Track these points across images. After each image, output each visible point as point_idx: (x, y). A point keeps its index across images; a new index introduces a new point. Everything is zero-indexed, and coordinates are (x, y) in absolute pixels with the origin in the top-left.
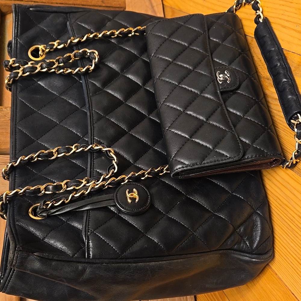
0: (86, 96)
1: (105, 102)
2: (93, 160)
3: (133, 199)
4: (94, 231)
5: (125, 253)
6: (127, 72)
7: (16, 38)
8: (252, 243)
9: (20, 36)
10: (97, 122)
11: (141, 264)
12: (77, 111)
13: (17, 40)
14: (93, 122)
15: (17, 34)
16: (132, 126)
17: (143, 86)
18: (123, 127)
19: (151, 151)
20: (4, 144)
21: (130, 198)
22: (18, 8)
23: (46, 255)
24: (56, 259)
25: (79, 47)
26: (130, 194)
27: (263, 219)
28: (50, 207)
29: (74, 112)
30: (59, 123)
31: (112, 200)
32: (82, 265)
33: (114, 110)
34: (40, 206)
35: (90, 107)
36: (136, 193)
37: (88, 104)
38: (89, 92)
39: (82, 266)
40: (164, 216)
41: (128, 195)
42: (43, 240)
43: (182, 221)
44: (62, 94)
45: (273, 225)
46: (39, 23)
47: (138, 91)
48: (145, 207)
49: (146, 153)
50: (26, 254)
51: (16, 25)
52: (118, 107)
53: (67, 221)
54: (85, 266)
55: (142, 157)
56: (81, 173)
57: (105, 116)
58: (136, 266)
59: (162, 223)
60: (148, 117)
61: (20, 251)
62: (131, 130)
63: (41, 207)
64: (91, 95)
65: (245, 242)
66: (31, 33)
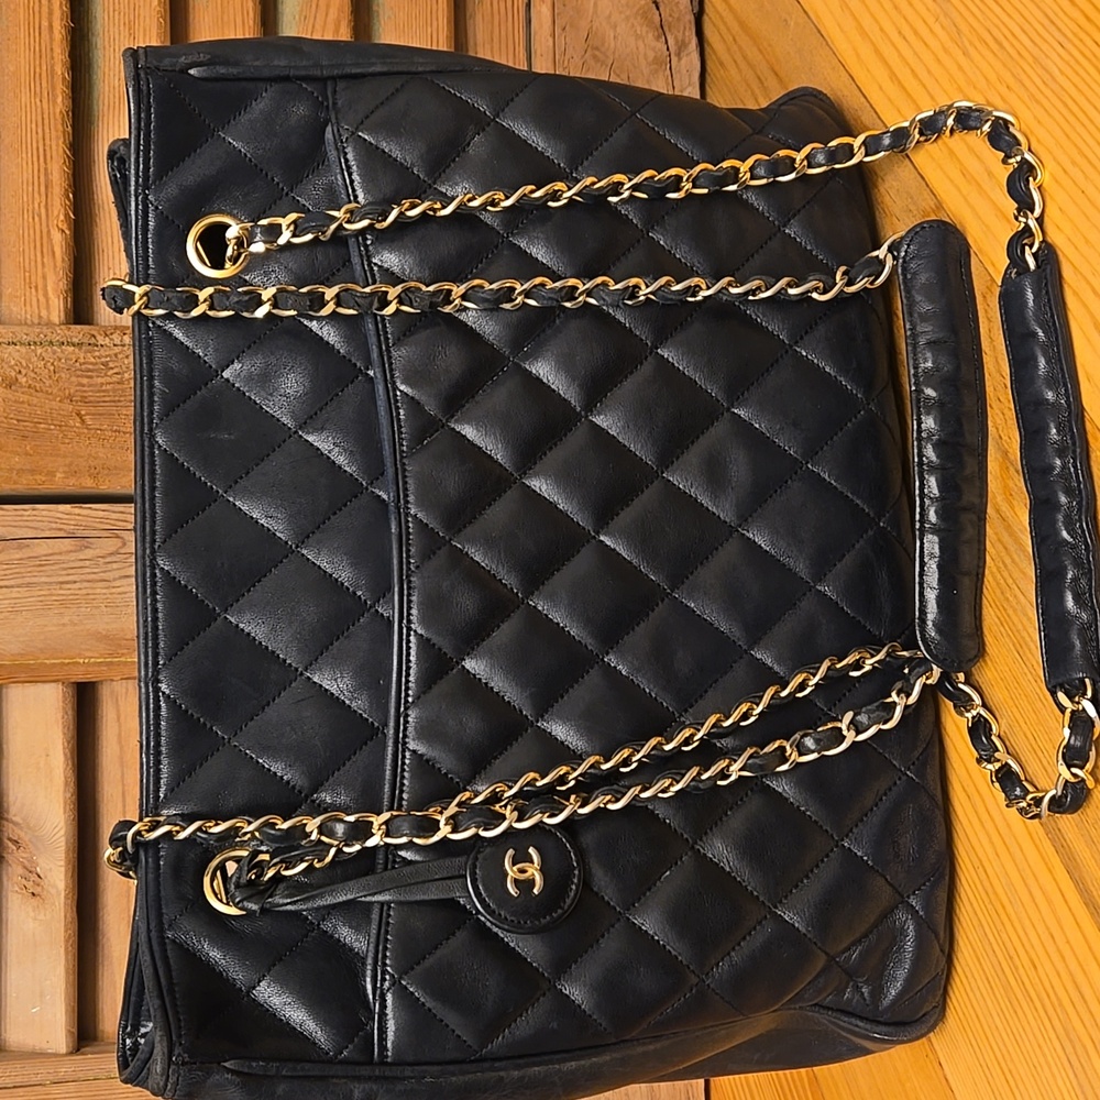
0: (387, 451)
1: (452, 482)
2: (406, 709)
3: (525, 885)
4: (401, 978)
5: (490, 1046)
6: (534, 356)
7: (144, 191)
8: (878, 992)
9: (154, 182)
10: (422, 563)
11: (536, 1069)
12: (356, 497)
13: (146, 197)
14: (409, 563)
15: (146, 178)
16: (535, 578)
17: (586, 413)
18: (509, 579)
19: (593, 677)
20: (106, 472)
21: (516, 882)
22: (146, 74)
23: (257, 1066)
24: (289, 1074)
25: (369, 242)
26: (515, 868)
27: (925, 927)
28: (270, 879)
29: (345, 505)
30: (297, 547)
31: (460, 880)
32: (362, 1086)
33: (481, 514)
34: (239, 878)
35: (399, 501)
36: (536, 865)
37: (395, 488)
38: (399, 438)
39: (364, 1090)
40: (619, 920)
41: (512, 872)
42: (248, 992)
43: (672, 944)
44: (305, 423)
45: (956, 930)
46: (224, 123)
47: (565, 435)
48: (560, 911)
49: (577, 682)
50: (200, 1073)
51: (142, 142)
52: (495, 500)
53: (319, 924)
54: (371, 1089)
55: (565, 698)
56: (366, 744)
57: (451, 539)
58: (521, 1079)
59: (610, 947)
60: (594, 537)
61: (184, 1063)
62: (532, 594)
63: (243, 881)
64: (405, 448)
65: (857, 989)
66: (195, 170)
